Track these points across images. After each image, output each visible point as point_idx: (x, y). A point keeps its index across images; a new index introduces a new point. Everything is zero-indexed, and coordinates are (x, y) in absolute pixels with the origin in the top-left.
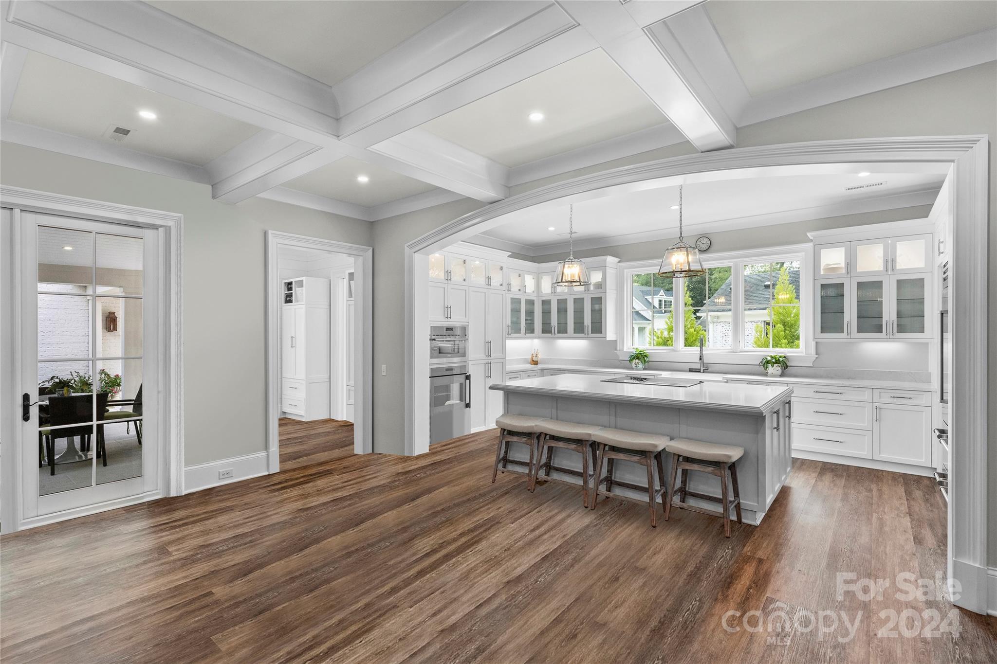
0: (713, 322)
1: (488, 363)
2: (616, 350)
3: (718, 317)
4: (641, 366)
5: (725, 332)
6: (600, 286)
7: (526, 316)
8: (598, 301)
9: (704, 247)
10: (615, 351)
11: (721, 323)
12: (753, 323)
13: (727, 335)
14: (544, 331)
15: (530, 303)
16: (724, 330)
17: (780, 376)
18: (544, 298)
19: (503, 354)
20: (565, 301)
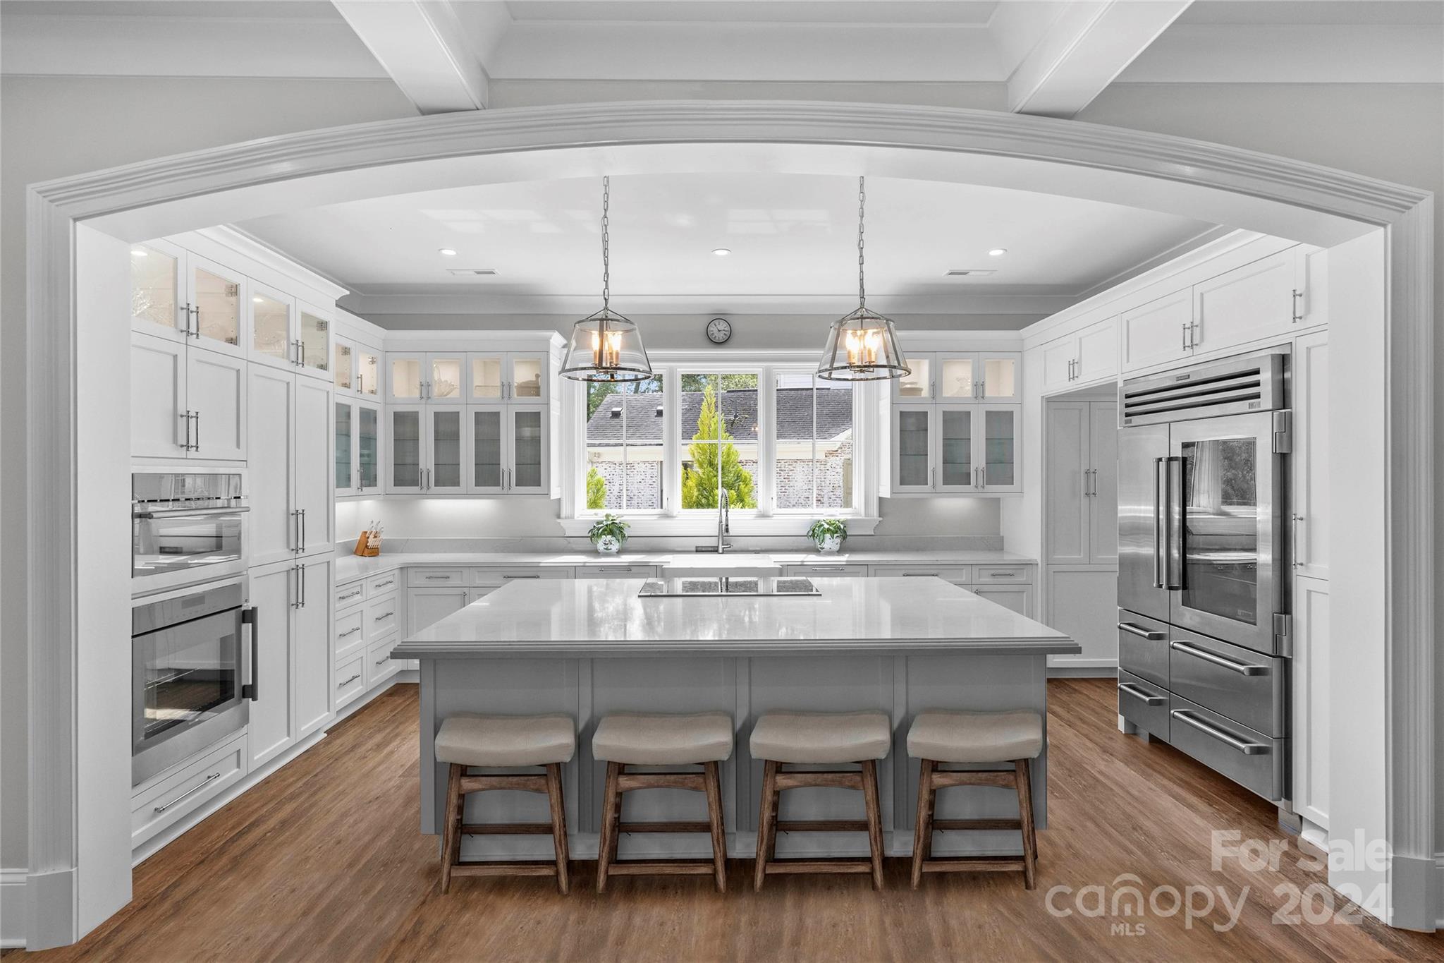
0: (592, 462)
1: (297, 568)
2: (559, 517)
3: (599, 455)
4: (615, 547)
5: (608, 478)
6: (534, 389)
7: (362, 447)
8: (531, 422)
9: (720, 337)
10: (559, 521)
11: (604, 464)
12: (647, 464)
13: (611, 481)
14: (399, 482)
15: (368, 417)
16: (607, 475)
17: (837, 552)
18: (400, 409)
19: (328, 541)
20: (454, 417)
